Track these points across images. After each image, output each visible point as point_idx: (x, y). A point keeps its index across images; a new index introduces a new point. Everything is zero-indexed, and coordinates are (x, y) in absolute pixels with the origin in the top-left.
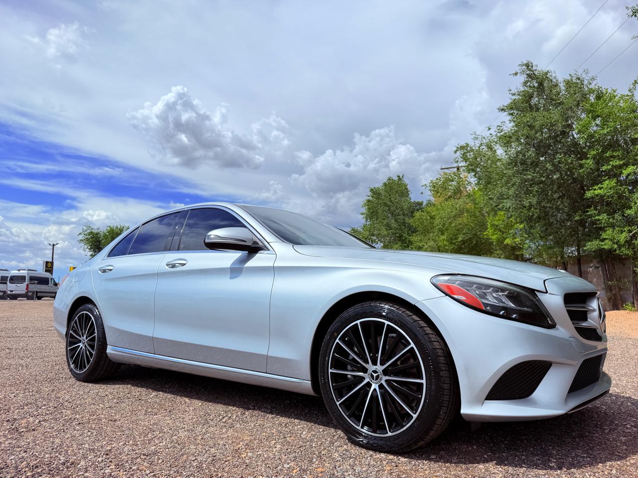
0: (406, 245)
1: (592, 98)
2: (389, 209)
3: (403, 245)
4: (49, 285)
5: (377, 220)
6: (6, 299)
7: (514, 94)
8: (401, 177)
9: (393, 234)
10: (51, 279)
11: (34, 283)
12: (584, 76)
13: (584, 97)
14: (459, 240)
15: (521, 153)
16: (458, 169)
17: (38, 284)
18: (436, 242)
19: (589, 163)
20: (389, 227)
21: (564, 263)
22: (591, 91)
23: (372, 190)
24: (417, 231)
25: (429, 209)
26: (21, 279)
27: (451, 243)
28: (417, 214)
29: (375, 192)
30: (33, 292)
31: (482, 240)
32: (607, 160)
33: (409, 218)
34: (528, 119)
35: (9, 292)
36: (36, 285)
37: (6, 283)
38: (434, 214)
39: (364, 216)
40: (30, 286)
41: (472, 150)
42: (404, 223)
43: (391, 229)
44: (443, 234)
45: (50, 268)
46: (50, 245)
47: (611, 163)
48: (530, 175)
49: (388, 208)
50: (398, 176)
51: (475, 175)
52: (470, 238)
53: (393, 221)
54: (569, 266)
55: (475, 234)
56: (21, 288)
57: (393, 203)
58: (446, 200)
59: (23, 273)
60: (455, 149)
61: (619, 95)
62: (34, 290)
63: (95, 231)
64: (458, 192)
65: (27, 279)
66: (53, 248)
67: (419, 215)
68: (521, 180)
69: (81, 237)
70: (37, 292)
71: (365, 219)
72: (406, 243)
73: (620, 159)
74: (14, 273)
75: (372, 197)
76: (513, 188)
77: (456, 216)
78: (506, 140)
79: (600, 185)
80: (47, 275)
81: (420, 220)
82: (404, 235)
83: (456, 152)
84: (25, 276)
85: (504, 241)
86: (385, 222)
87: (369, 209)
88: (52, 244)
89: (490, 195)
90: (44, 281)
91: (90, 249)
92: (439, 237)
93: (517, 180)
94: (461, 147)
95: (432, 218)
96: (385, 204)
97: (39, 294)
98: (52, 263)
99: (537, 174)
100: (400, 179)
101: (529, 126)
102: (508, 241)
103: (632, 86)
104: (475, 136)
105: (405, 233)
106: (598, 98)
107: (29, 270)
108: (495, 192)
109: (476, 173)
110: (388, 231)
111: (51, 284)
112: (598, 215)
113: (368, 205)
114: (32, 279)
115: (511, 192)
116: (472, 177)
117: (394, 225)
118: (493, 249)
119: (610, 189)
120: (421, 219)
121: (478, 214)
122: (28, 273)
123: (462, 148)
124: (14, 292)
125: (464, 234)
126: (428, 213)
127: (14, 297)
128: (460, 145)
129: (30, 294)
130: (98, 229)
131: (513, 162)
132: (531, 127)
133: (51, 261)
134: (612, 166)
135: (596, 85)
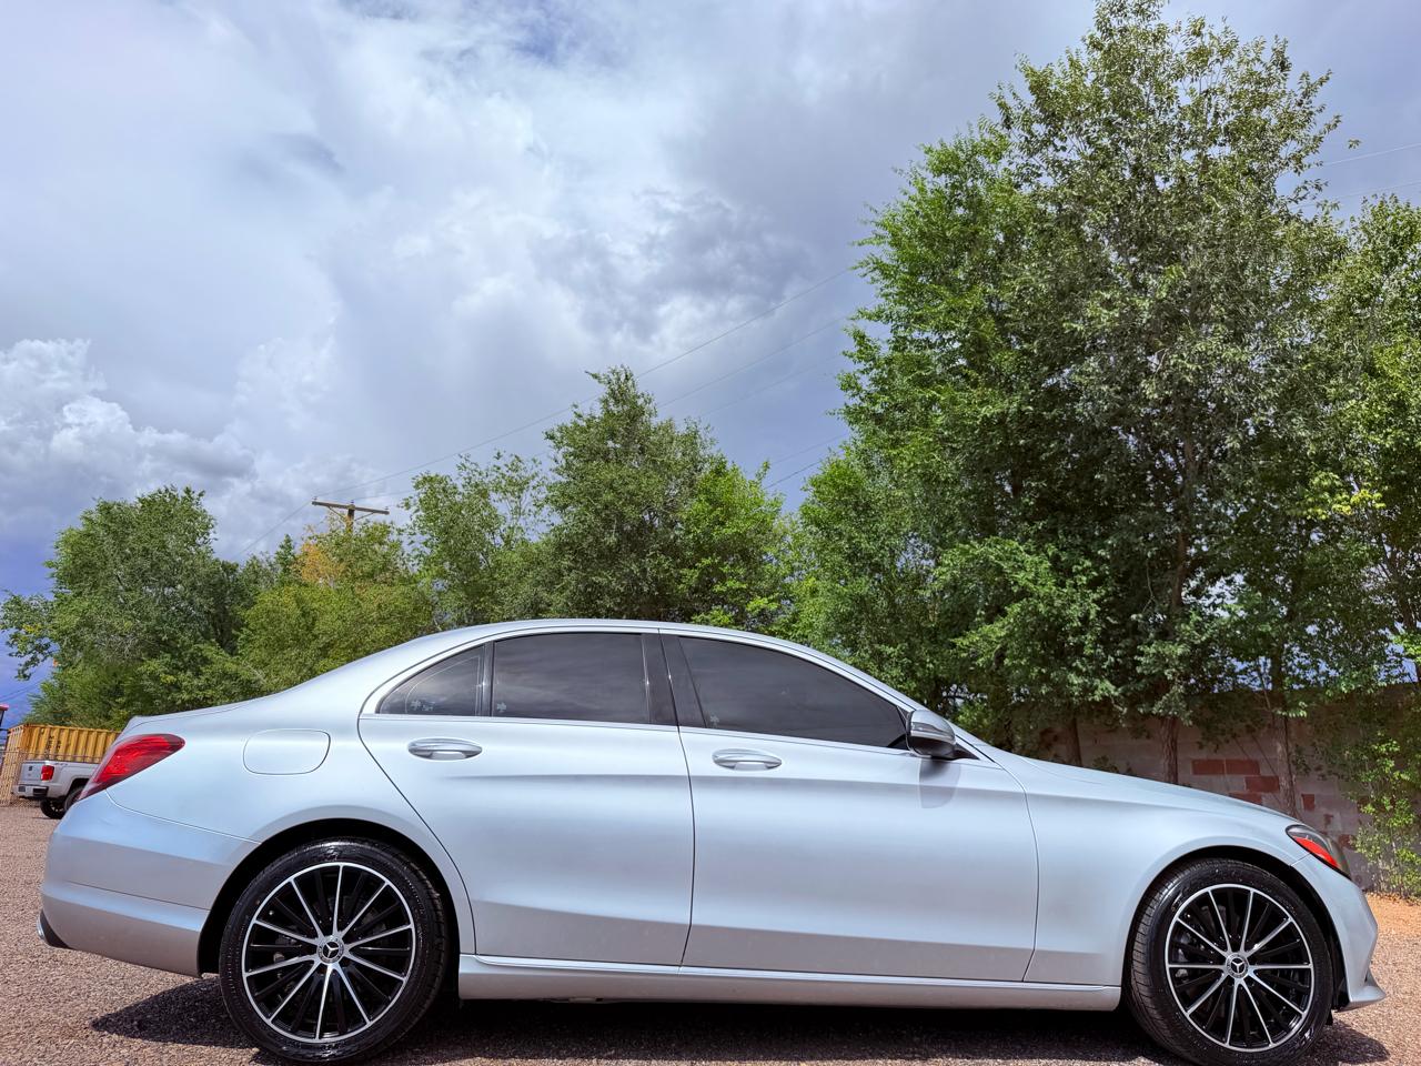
1: (707, 469)
7: (580, 416)
8: (195, 496)
16: (351, 513)
19: (691, 576)
22: (708, 460)
32: (723, 578)
39: (54, 570)
50: (188, 491)
61: (742, 478)
71: (56, 579)
87: (76, 556)
100: (189, 498)
106: (718, 472)
135: (718, 451)
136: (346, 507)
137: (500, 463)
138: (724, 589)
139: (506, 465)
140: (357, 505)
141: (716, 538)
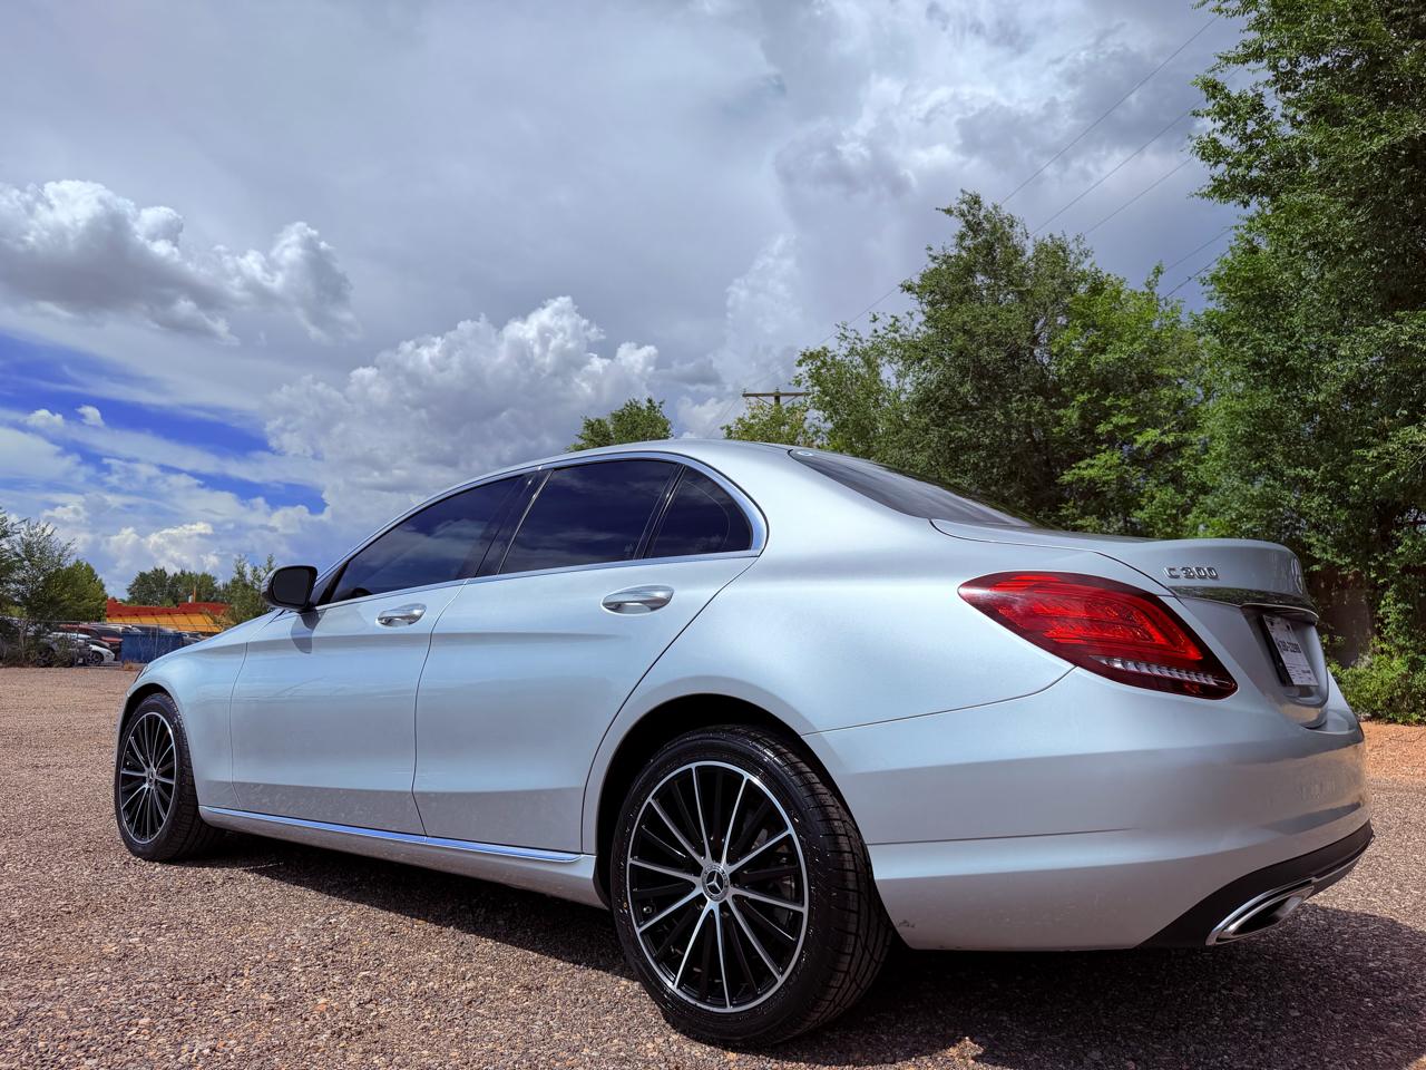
1: (1082, 289)
7: (935, 259)
8: (656, 404)
12: (1072, 246)
13: (1068, 287)
15: (946, 385)
19: (1072, 415)
22: (1083, 278)
32: (1106, 414)
34: (966, 319)
41: (834, 364)
47: (1114, 420)
61: (1128, 291)
68: (942, 438)
73: (1130, 414)
78: (914, 353)
79: (1088, 461)
83: (800, 363)
94: (811, 353)
101: (966, 332)
103: (1152, 277)
104: (842, 331)
106: (1096, 289)
112: (1081, 518)
119: (1109, 468)
123: (813, 356)
131: (926, 400)
132: (971, 335)
134: (1116, 426)
135: (1091, 265)
136: (771, 395)
137: (878, 325)
138: (1110, 427)
139: (884, 328)
140: (781, 391)
141: (1095, 368)
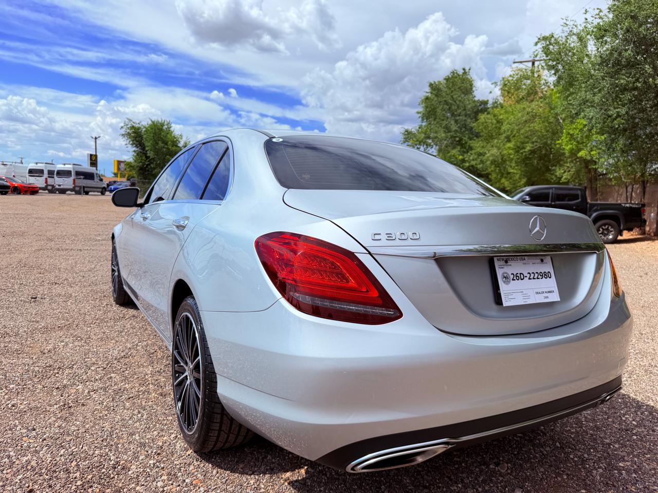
0: (465, 150)
2: (450, 108)
3: (462, 150)
4: (95, 180)
5: (435, 120)
6: (55, 193)
8: (467, 71)
9: (452, 137)
10: (97, 174)
11: (81, 178)
14: (526, 150)
15: (616, 51)
16: (533, 64)
17: (84, 179)
18: (500, 149)
20: (447, 129)
21: (643, 182)
23: (431, 85)
24: (480, 136)
25: (496, 111)
26: (67, 173)
27: (518, 152)
28: (482, 117)
29: (435, 88)
30: (80, 187)
31: (552, 150)
33: (472, 119)
34: (633, 9)
35: (57, 187)
36: (82, 180)
37: (53, 177)
38: (501, 117)
39: (420, 115)
40: (77, 181)
41: (557, 43)
42: (465, 126)
43: (450, 131)
44: (509, 141)
45: (94, 160)
46: (92, 138)
48: (624, 79)
49: (448, 107)
51: (555, 74)
52: (540, 147)
53: (453, 122)
54: (648, 185)
55: (546, 144)
56: (67, 183)
57: (455, 102)
58: (518, 102)
59: (69, 167)
60: (536, 40)
62: (80, 185)
63: (137, 126)
64: (532, 93)
65: (73, 174)
66: (96, 142)
67: (484, 118)
68: (611, 85)
69: (123, 131)
70: (84, 187)
71: (420, 119)
72: (465, 148)
74: (60, 167)
75: (431, 93)
76: (599, 94)
77: (526, 121)
78: (601, 33)
80: (92, 170)
81: (485, 124)
82: (464, 138)
83: (536, 44)
84: (71, 171)
85: (578, 153)
86: (445, 123)
87: (427, 107)
88: (94, 137)
89: (570, 100)
90: (89, 176)
91: (132, 144)
92: (504, 144)
93: (606, 84)
94: (543, 37)
95: (499, 122)
96: (446, 103)
97: (86, 189)
98: (96, 156)
99: (632, 78)
100: (465, 73)
101: (632, 17)
102: (582, 154)
104: (565, 21)
105: (465, 137)
107: (74, 164)
108: (578, 97)
109: (557, 71)
110: (447, 134)
111: (96, 179)
113: (426, 102)
114: (78, 173)
115: (597, 99)
116: (551, 76)
117: (454, 127)
118: (563, 160)
120: (486, 122)
121: (552, 120)
122: (74, 168)
123: (545, 38)
124: (62, 187)
125: (533, 143)
126: (495, 116)
127: (63, 191)
128: (543, 35)
129: (77, 189)
130: (139, 124)
131: (604, 61)
132: (634, 18)
133: (94, 153)
136: (531, 61)
137: (588, 15)
139: (592, 17)
